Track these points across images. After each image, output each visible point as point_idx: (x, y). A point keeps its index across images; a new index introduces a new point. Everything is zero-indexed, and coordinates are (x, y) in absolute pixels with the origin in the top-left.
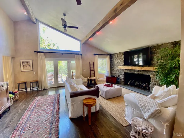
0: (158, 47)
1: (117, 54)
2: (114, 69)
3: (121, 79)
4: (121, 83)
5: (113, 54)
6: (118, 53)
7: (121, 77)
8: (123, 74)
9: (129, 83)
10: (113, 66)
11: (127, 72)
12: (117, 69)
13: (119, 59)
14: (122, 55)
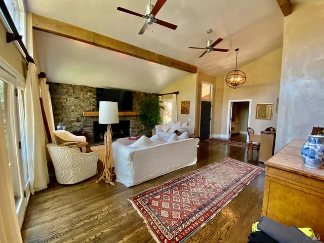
1: (73, 86)
6: (75, 86)
7: (87, 132)
9: (101, 137)
12: (74, 118)
13: (79, 98)
14: (88, 91)
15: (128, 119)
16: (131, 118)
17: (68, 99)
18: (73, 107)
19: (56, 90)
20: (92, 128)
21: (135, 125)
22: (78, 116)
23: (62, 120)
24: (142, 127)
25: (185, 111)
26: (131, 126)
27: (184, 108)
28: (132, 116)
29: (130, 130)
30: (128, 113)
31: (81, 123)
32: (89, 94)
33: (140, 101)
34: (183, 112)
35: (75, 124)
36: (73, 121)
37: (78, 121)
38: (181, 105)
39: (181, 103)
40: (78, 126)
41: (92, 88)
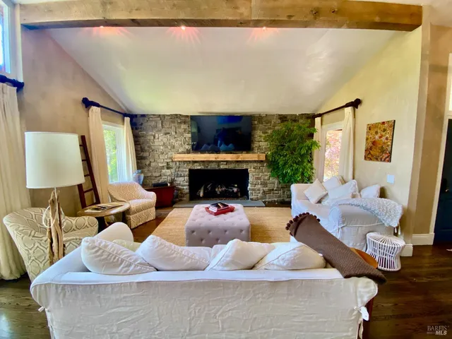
0: (260, 118)
1: (162, 117)
2: (153, 164)
3: (179, 189)
4: (181, 200)
5: (143, 116)
6: (164, 116)
7: (179, 184)
8: (187, 173)
9: (201, 194)
10: (146, 154)
11: (199, 168)
12: (162, 163)
13: (169, 133)
14: (180, 123)
15: (244, 166)
16: (250, 164)
17: (157, 135)
18: (161, 147)
19: (142, 124)
20: (187, 178)
21: (258, 178)
22: (168, 161)
23: (149, 165)
24: (274, 183)
25: (375, 152)
26: (251, 179)
27: (374, 143)
28: (251, 162)
29: (249, 187)
30: (244, 156)
31: (173, 170)
32: (183, 126)
33: (270, 131)
34: (369, 155)
35: (164, 171)
36: (163, 167)
37: (168, 168)
38: (365, 136)
39: (365, 129)
40: (168, 174)
41: (187, 116)
